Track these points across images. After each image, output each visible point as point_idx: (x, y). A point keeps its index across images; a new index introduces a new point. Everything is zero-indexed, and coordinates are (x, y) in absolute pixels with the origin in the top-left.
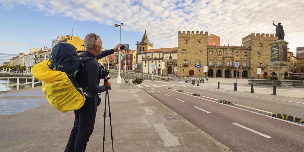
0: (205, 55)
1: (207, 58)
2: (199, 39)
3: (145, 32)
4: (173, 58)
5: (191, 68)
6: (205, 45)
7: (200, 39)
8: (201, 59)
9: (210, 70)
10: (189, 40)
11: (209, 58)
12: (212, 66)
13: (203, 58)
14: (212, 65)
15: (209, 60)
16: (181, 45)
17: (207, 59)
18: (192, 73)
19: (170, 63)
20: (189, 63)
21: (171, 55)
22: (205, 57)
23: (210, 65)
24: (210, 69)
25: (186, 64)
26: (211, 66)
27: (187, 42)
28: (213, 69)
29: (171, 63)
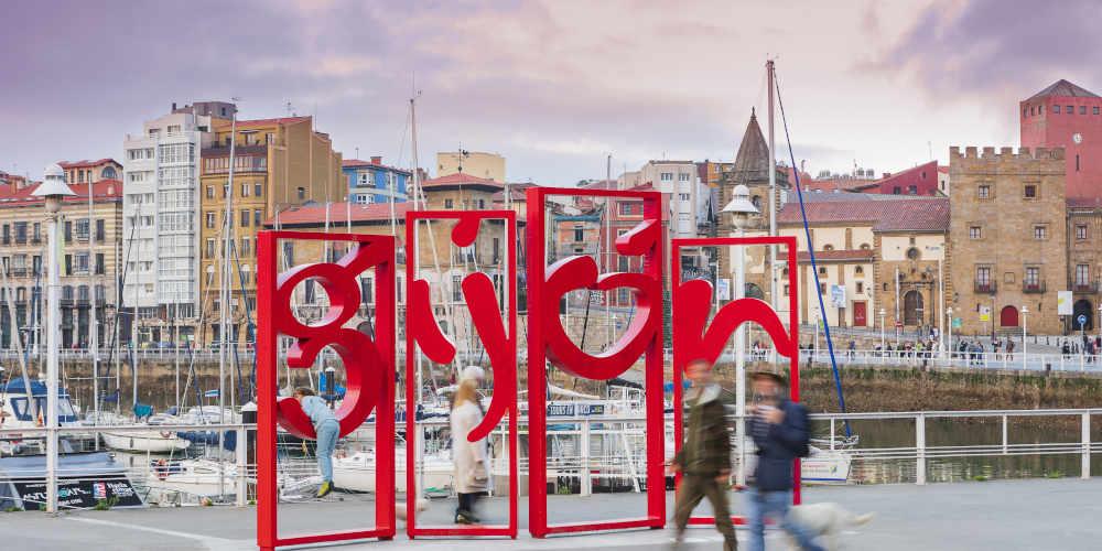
0: (1060, 244)
1: (1068, 253)
2: (1031, 179)
3: (753, 117)
4: (926, 256)
5: (1007, 298)
6: (1054, 205)
7: (1037, 178)
8: (1044, 261)
9: (1081, 301)
10: (994, 182)
11: (1072, 257)
12: (1087, 287)
13: (1052, 256)
14: (1086, 283)
15: (1073, 265)
16: (965, 204)
17: (1068, 258)
18: (1009, 316)
19: (910, 278)
20: (999, 278)
21: (912, 241)
22: (1061, 250)
23: (1079, 283)
24: (1079, 298)
25: (987, 283)
26: (1082, 287)
27: (986, 190)
28: (1091, 298)
29: (918, 279)
